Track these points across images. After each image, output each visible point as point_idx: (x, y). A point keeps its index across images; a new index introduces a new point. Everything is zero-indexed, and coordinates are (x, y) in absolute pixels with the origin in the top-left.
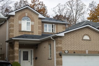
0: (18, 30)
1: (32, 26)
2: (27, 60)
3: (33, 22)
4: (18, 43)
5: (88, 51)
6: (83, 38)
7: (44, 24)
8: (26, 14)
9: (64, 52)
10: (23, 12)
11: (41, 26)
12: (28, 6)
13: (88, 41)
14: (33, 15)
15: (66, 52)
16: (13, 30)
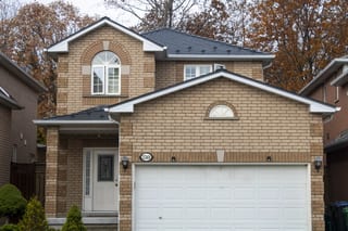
0: (79, 93)
1: (125, 79)
2: (111, 178)
3: (128, 67)
4: (56, 133)
5: (226, 154)
6: (207, 114)
7: (186, 67)
8: (106, 45)
9: (137, 159)
10: (95, 39)
11: (153, 75)
12: (108, 19)
13: (226, 123)
14: (127, 45)
15: (146, 157)
16: (66, 94)
